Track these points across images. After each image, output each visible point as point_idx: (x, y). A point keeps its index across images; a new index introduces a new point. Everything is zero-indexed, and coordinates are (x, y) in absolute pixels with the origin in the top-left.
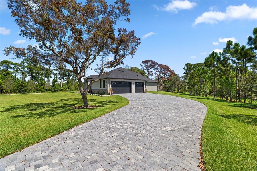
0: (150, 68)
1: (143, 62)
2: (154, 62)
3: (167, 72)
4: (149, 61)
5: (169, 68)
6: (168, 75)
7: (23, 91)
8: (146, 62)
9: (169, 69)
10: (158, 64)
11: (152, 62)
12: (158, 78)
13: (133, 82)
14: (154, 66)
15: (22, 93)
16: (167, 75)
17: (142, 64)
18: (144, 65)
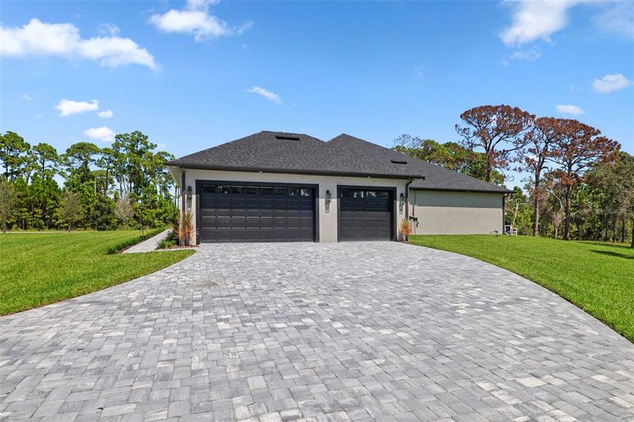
0: (497, 138)
1: (465, 116)
2: (516, 110)
3: (581, 153)
4: (491, 110)
5: (589, 131)
6: (589, 165)
7: (100, 224)
8: (477, 115)
9: (593, 138)
10: (533, 116)
11: (505, 110)
12: (537, 176)
13: (327, 185)
14: (518, 128)
15: (99, 229)
16: (584, 162)
17: (463, 124)
18: (473, 129)
